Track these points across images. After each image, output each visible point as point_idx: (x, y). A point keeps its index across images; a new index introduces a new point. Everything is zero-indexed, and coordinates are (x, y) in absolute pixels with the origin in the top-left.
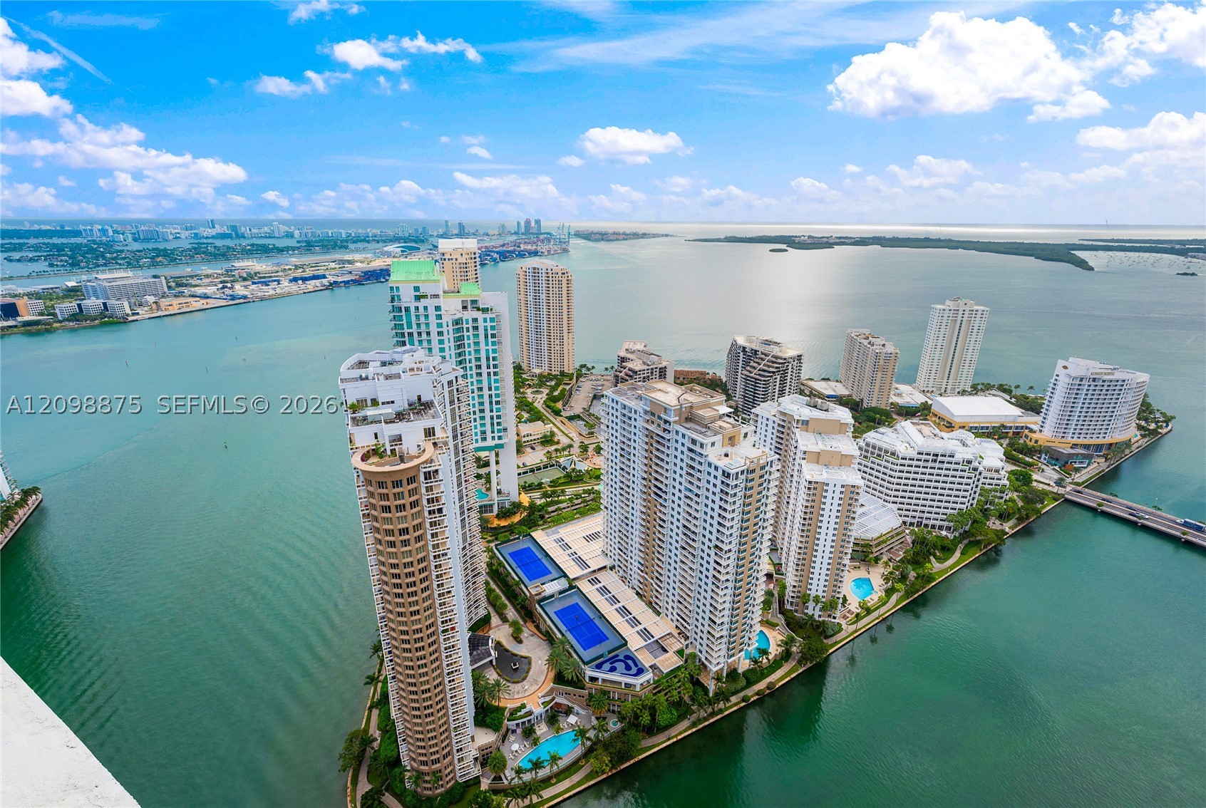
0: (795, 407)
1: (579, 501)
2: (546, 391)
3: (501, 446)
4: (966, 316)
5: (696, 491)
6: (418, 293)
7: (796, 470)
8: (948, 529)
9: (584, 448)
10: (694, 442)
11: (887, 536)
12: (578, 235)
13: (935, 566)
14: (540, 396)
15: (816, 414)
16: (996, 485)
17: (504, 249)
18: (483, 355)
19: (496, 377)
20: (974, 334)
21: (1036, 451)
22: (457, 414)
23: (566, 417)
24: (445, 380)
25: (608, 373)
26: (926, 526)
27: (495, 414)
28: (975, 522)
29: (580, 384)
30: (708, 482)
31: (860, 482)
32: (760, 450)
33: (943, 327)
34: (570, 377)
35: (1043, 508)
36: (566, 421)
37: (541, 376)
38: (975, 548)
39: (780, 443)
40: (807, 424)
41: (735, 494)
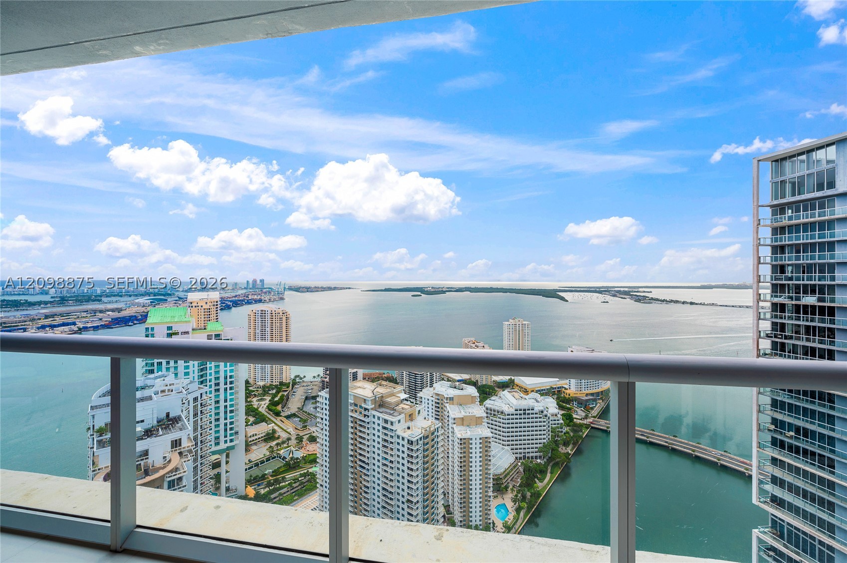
0: (444, 389)
1: (297, 484)
2: (268, 398)
3: (233, 448)
4: (520, 327)
5: (390, 458)
6: (171, 332)
7: (450, 433)
8: (540, 457)
9: (300, 439)
10: (386, 421)
11: (509, 469)
12: (291, 289)
13: (539, 485)
14: (263, 403)
15: (457, 392)
16: (558, 424)
17: (236, 299)
18: (222, 375)
19: (231, 391)
20: (526, 337)
21: (570, 400)
22: (199, 424)
23: (285, 417)
24: (191, 398)
25: (316, 380)
26: (528, 458)
27: (228, 421)
28: (553, 450)
29: (295, 390)
30: (398, 450)
31: (491, 435)
32: (430, 421)
33: (511, 334)
34: (287, 385)
35: (583, 434)
36: (284, 419)
37: (264, 387)
38: (556, 468)
39: (437, 415)
40: (453, 400)
41: (417, 456)
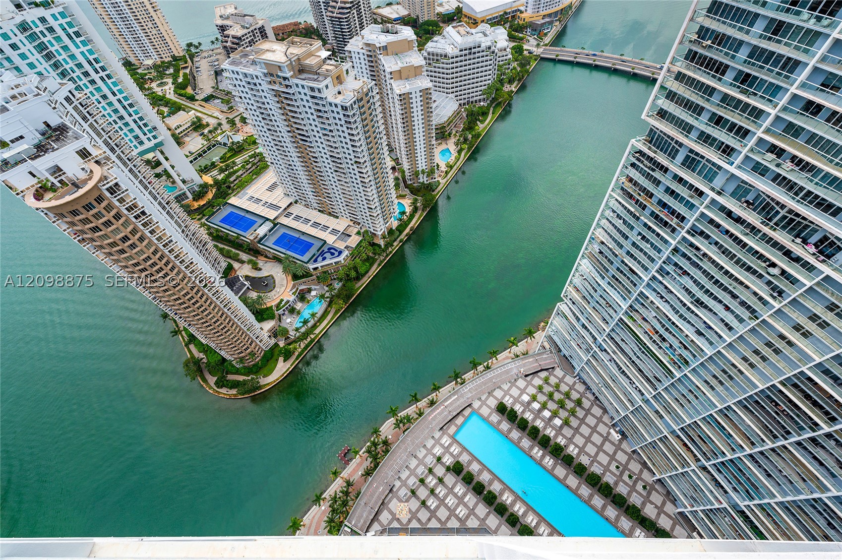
0: (374, 36)
1: (250, 165)
2: (169, 81)
3: (161, 144)
5: (329, 128)
7: (389, 89)
8: (484, 100)
9: (232, 123)
10: (312, 89)
11: (453, 117)
13: (480, 127)
14: (167, 87)
15: (391, 38)
16: (505, 60)
18: (82, 60)
19: (112, 80)
21: (524, 28)
23: (202, 100)
24: (60, 98)
25: (216, 46)
26: (472, 102)
27: (135, 117)
28: (497, 90)
29: (197, 65)
30: (335, 118)
31: (430, 85)
32: (361, 81)
34: (183, 59)
35: (530, 68)
36: (203, 103)
37: (155, 66)
38: (498, 108)
39: (372, 71)
40: (387, 49)
41: (355, 120)
